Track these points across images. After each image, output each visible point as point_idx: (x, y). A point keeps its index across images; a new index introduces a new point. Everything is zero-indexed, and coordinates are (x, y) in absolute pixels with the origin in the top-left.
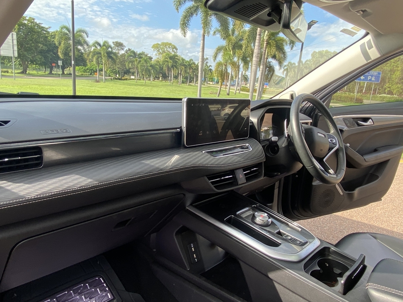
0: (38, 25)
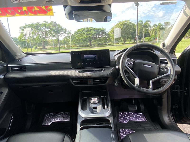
0: (131, 23)
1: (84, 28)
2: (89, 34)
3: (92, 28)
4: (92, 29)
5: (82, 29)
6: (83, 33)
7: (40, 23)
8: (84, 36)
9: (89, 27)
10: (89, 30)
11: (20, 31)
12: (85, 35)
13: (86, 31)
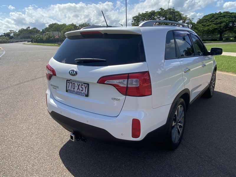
1: (214, 13)
2: (221, 23)
3: (227, 13)
4: (226, 15)
5: (211, 15)
6: (211, 22)
7: (154, 11)
8: (211, 26)
9: (222, 12)
10: (222, 17)
11: (132, 21)
12: (214, 24)
13: (217, 19)
